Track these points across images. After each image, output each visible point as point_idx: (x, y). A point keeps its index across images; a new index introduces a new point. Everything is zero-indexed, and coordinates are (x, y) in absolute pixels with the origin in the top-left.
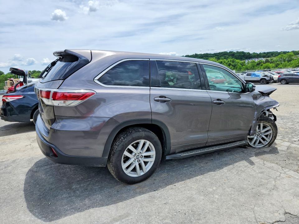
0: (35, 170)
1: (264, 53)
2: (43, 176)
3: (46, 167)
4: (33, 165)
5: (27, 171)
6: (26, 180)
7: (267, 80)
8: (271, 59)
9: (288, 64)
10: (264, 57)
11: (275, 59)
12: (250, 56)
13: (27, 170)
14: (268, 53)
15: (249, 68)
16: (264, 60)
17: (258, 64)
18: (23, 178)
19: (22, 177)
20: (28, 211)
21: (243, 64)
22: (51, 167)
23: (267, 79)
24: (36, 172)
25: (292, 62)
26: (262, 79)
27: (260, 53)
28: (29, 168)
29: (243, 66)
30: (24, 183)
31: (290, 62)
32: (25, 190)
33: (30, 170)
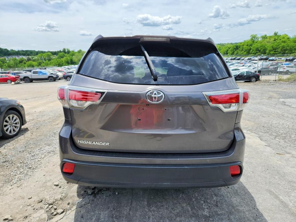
1: (23, 51)
7: (55, 78)
8: (33, 58)
9: (49, 63)
10: (24, 55)
11: (36, 57)
12: (9, 53)
14: (27, 51)
15: (12, 66)
16: (25, 58)
17: (21, 62)
21: (4, 61)
23: (55, 76)
25: (52, 61)
26: (49, 77)
27: (19, 51)
29: (4, 63)
31: (50, 61)
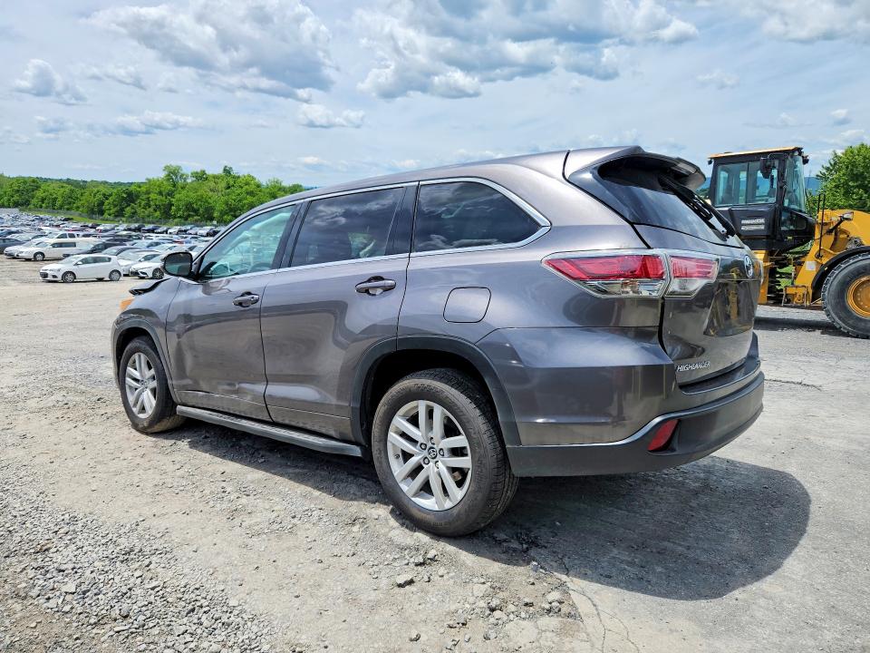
0: (742, 569)
2: (736, 536)
3: (703, 558)
4: (736, 593)
5: (769, 579)
6: (787, 552)
13: (768, 585)
18: (795, 563)
19: (793, 564)
20: (813, 497)
22: (688, 548)
24: (744, 560)
28: (755, 587)
30: (797, 550)
32: (801, 532)
33: (758, 576)
